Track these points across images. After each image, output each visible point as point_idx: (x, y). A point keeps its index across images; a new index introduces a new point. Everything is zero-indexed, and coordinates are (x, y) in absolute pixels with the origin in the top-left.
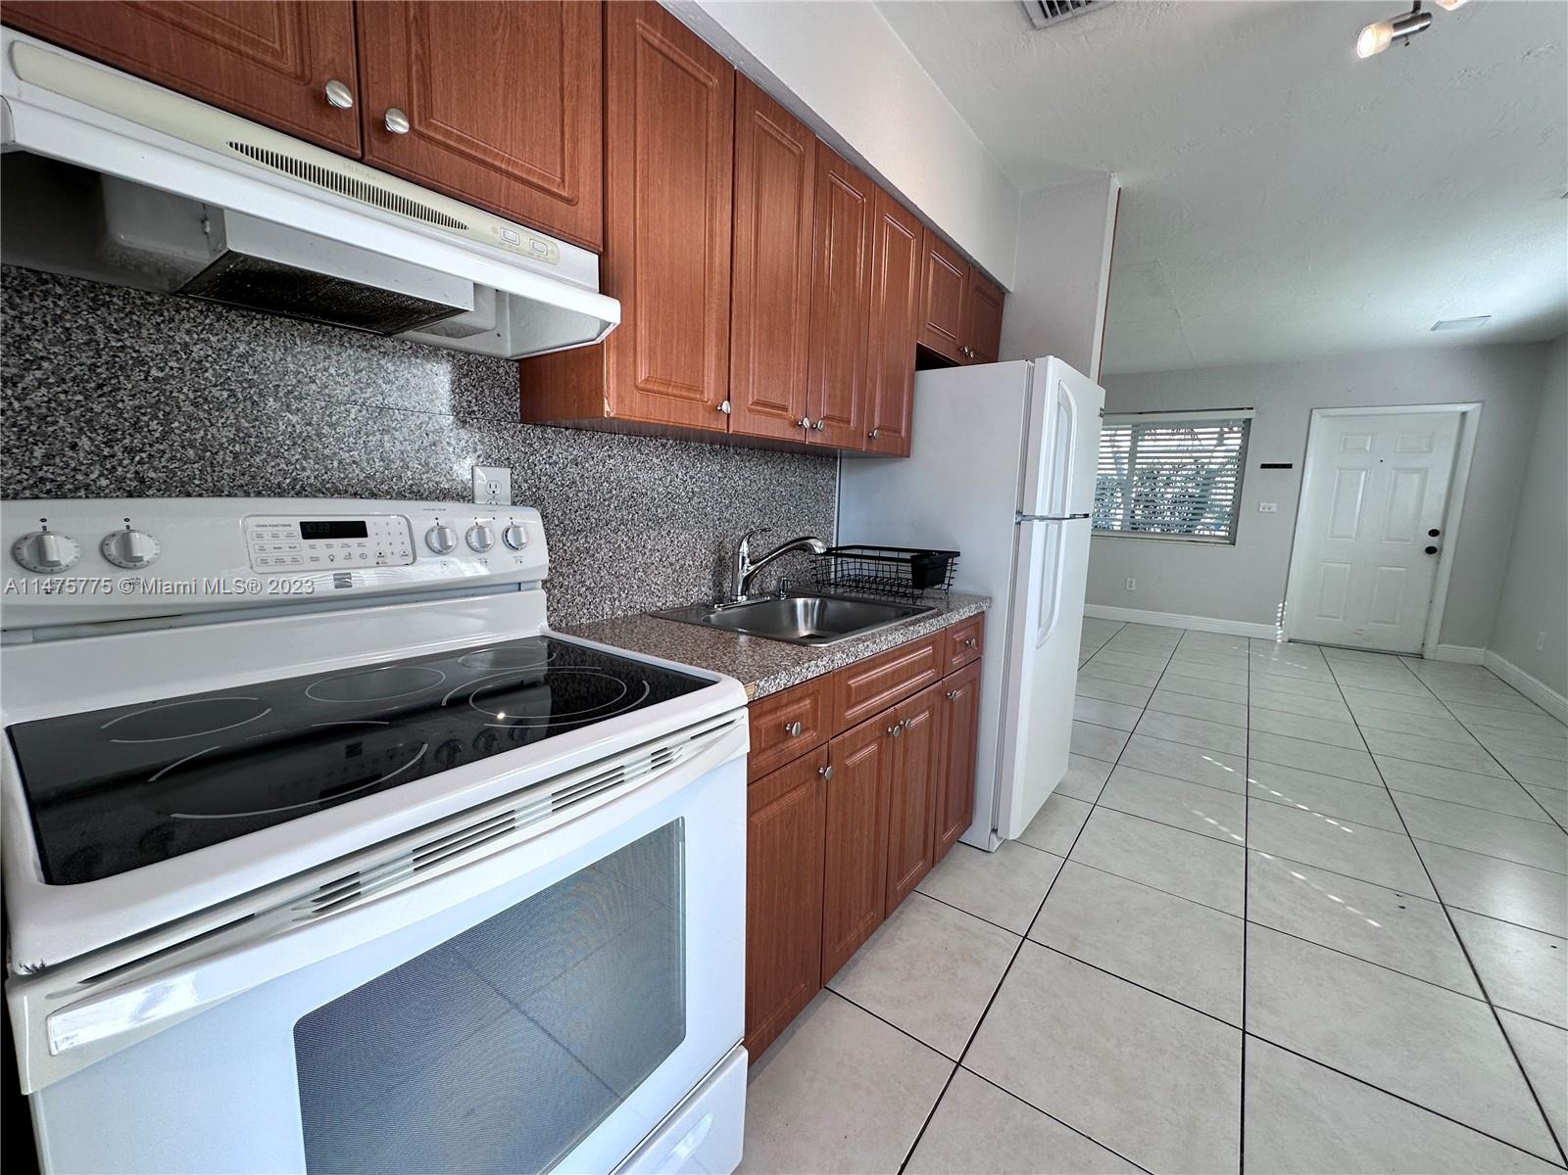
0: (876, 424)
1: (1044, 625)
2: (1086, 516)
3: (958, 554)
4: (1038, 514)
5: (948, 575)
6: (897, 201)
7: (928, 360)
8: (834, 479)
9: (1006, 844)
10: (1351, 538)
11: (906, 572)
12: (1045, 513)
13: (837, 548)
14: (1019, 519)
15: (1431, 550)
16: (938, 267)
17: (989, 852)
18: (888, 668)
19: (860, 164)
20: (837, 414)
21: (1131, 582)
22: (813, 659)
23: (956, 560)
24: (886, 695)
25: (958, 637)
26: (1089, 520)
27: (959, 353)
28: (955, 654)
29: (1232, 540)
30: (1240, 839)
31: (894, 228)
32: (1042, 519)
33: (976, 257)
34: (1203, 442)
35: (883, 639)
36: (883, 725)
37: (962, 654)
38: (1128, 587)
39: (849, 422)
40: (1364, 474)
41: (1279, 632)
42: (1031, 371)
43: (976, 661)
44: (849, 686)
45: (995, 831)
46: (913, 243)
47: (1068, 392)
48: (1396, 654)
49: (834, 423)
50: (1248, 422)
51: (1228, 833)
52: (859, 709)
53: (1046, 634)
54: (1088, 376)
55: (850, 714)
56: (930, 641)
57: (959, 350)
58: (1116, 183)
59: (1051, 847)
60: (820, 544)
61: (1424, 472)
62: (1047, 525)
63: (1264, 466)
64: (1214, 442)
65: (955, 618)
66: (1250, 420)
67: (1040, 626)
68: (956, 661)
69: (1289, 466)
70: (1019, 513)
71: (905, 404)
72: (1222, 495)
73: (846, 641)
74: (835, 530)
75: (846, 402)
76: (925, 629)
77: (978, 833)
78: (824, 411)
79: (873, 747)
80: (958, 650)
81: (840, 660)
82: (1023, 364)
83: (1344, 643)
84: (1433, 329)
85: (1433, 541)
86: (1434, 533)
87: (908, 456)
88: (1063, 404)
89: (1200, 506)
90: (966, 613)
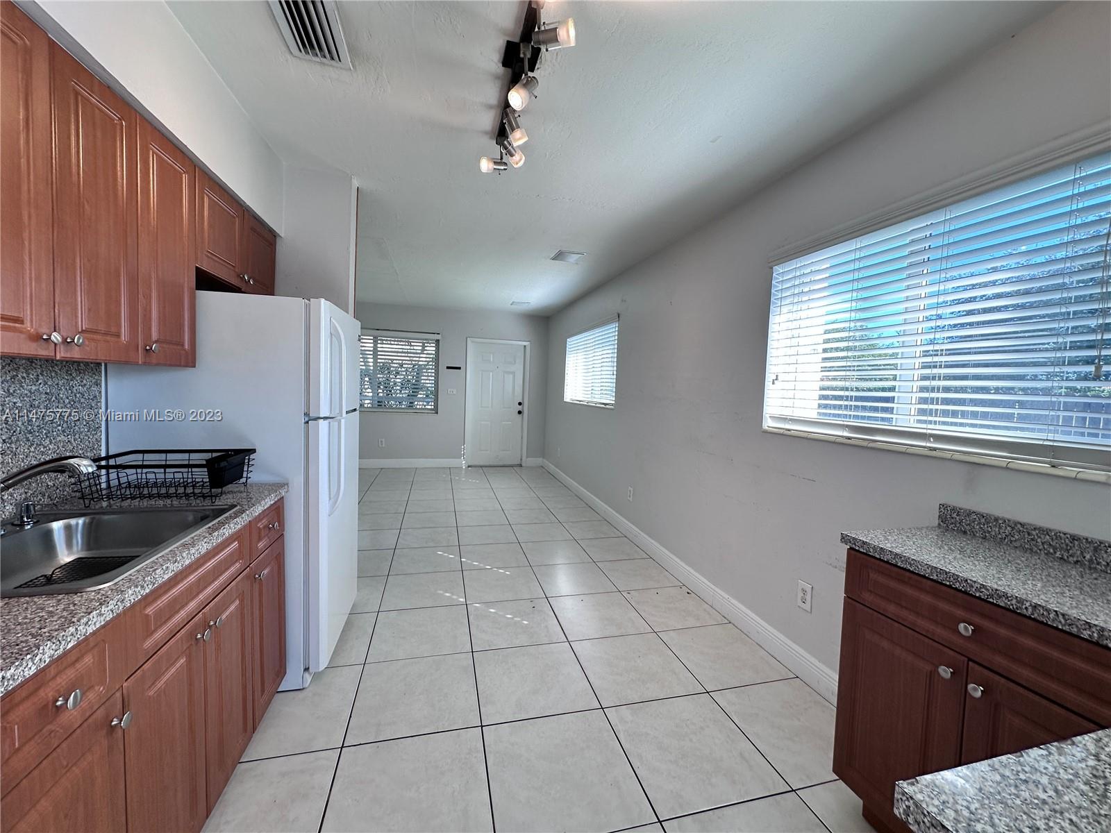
0: (155, 336)
1: (334, 499)
2: (355, 410)
3: (254, 451)
4: (322, 416)
5: (245, 469)
6: (163, 135)
7: (207, 282)
8: (98, 384)
9: (317, 676)
10: (488, 407)
11: (202, 475)
12: (327, 415)
13: (107, 458)
14: (307, 419)
15: (520, 412)
16: (213, 205)
17: (303, 689)
18: (192, 578)
19: (112, 84)
20: (102, 327)
21: (381, 442)
22: (95, 609)
23: (252, 457)
24: (192, 605)
25: (260, 525)
26: (357, 413)
27: (239, 279)
28: (260, 539)
29: (436, 410)
30: (462, 600)
31: (163, 159)
32: (325, 418)
33: (248, 203)
34: (415, 348)
35: (184, 555)
36: (192, 635)
37: (266, 538)
38: (380, 445)
39: (118, 336)
40: (491, 374)
41: (464, 462)
42: (308, 307)
43: (278, 539)
44: (147, 615)
45: (306, 669)
46: (185, 178)
47: (337, 325)
48: (512, 466)
49: (99, 337)
50: (438, 341)
51: (456, 599)
52: (159, 635)
53: (336, 502)
54: (348, 313)
55: (149, 643)
56: (235, 537)
57: (238, 276)
58: (356, 183)
59: (352, 661)
60: (86, 462)
61: (513, 373)
62: (329, 423)
63: (448, 368)
64: (420, 348)
65: (258, 510)
66: (439, 340)
67: (330, 499)
68: (261, 545)
69: (459, 368)
70: (306, 414)
71: (186, 323)
72: (428, 381)
73: (138, 571)
74: (103, 437)
75: (114, 317)
76: (228, 530)
77: (293, 678)
78: (83, 323)
79: (182, 661)
80: (263, 535)
81: (132, 596)
82: (300, 302)
83: (491, 463)
84: (511, 304)
85: (520, 408)
86: (520, 404)
87: (194, 366)
88: (334, 334)
89: (416, 388)
90: (269, 502)
